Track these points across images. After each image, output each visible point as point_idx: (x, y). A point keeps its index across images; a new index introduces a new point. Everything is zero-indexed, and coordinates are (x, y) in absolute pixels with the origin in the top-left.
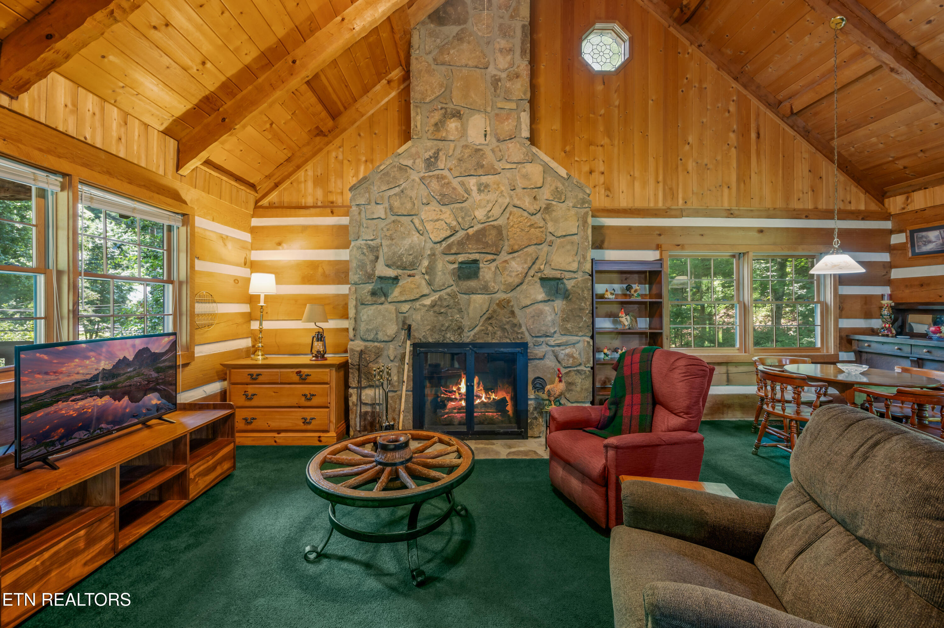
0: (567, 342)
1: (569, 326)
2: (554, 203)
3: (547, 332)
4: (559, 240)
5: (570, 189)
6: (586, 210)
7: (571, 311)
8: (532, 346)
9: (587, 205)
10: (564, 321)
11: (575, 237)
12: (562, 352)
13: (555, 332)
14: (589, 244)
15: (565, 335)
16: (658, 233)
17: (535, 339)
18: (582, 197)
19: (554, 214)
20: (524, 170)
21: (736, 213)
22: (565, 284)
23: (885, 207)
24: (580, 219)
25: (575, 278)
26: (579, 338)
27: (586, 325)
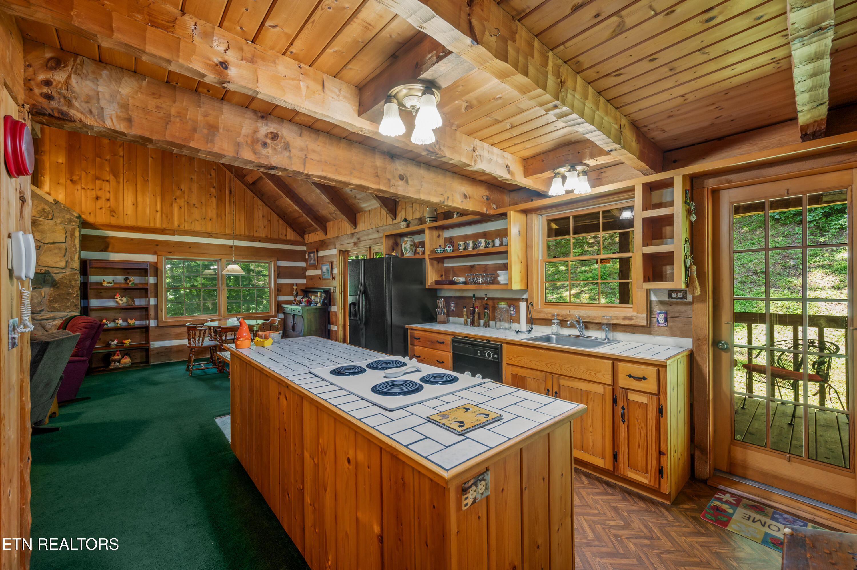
0: (54, 317)
1: (56, 305)
2: (41, 219)
3: (33, 311)
4: (46, 245)
5: (58, 211)
6: (74, 227)
7: (59, 295)
9: (74, 224)
10: (51, 302)
11: (63, 245)
12: (50, 324)
13: (42, 311)
14: (76, 250)
15: (52, 312)
16: (156, 244)
18: (69, 218)
19: (41, 227)
21: (215, 235)
22: (53, 277)
23: (304, 239)
24: (68, 232)
25: (63, 272)
26: (66, 314)
27: (74, 304)
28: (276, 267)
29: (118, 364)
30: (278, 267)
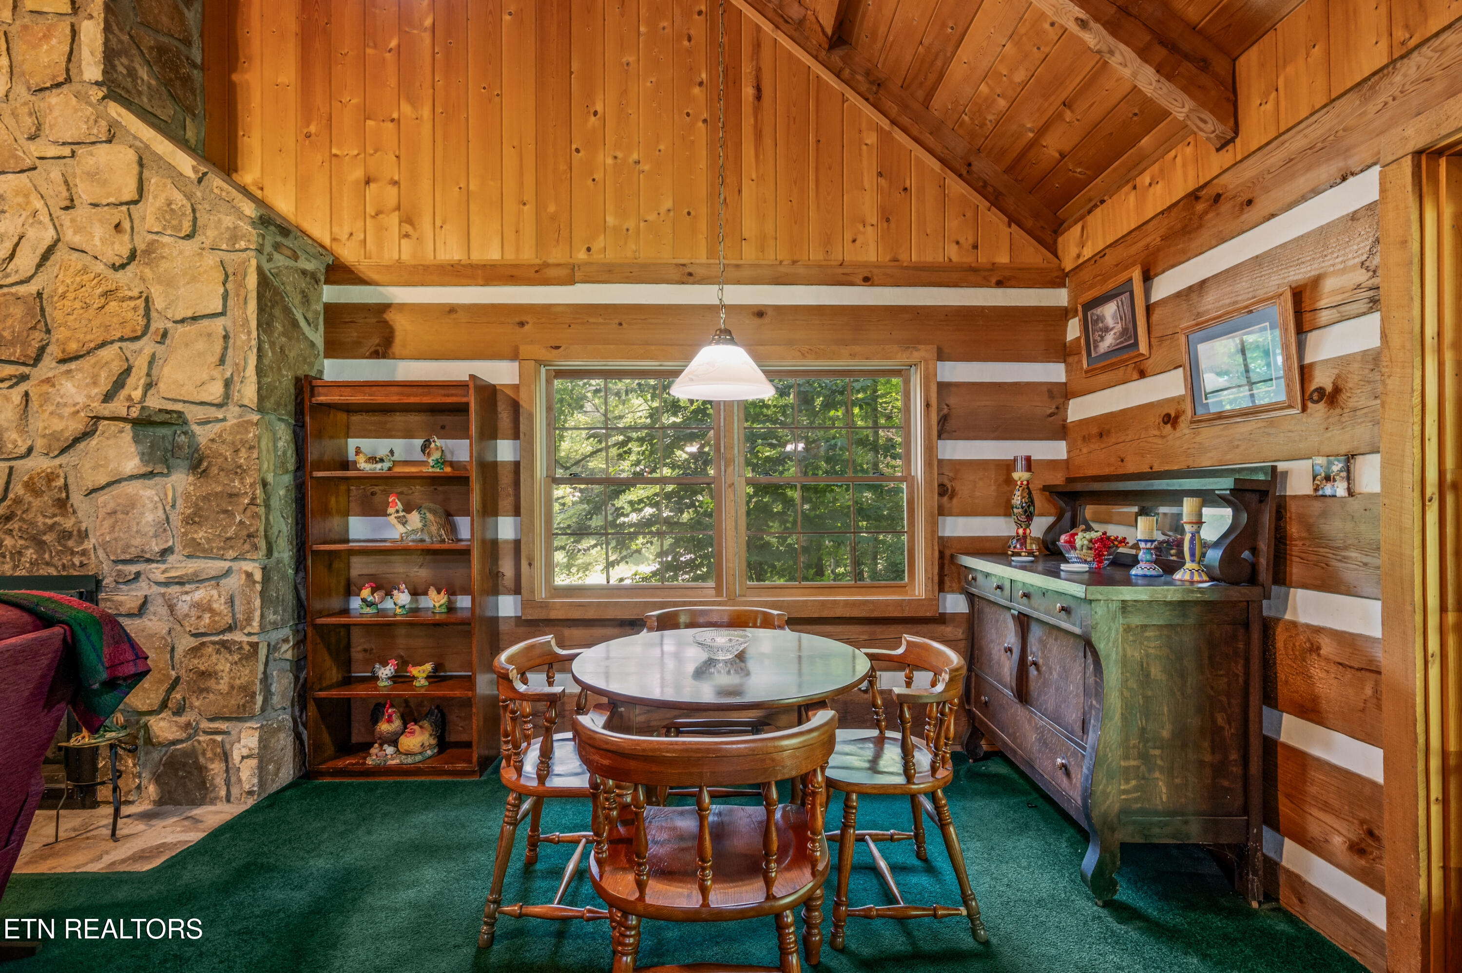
0: (195, 574)
1: (200, 535)
2: (166, 239)
3: (143, 551)
4: (181, 328)
5: (208, 207)
6: (244, 255)
7: (206, 498)
8: (113, 585)
10: (188, 523)
11: (220, 322)
12: (184, 598)
13: (166, 552)
14: (249, 340)
15: (192, 556)
16: (517, 320)
17: (120, 567)
18: (231, 225)
19: (164, 265)
20: (91, 161)
21: (700, 271)
22: (193, 435)
23: (1055, 254)
24: (231, 278)
25: (218, 420)
26: (227, 565)
27: (245, 533)
28: (934, 388)
29: (389, 750)
30: (944, 387)
